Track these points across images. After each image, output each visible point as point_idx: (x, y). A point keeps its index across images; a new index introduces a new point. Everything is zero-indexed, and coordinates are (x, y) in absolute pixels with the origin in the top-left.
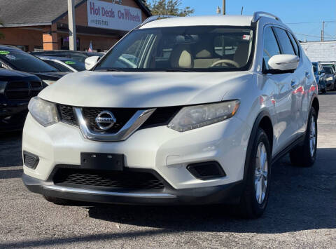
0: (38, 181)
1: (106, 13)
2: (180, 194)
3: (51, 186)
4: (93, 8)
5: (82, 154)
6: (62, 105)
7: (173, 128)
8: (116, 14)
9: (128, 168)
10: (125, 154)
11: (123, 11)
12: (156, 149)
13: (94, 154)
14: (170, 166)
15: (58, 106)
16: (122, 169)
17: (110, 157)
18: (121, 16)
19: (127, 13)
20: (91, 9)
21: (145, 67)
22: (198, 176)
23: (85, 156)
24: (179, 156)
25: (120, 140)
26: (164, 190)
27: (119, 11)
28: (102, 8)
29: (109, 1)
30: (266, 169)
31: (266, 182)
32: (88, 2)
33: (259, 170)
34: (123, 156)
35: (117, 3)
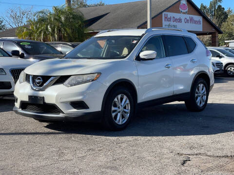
0: (17, 108)
1: (176, 20)
2: (67, 115)
3: (20, 111)
4: (167, 18)
5: (29, 96)
7: (66, 85)
8: (183, 20)
9: (45, 103)
11: (188, 18)
13: (33, 96)
14: (62, 102)
16: (42, 103)
17: (39, 98)
18: (187, 21)
19: (191, 19)
20: (165, 18)
22: (75, 108)
25: (43, 90)
27: (186, 18)
28: (173, 17)
29: (179, 12)
30: (129, 108)
31: (128, 114)
32: (163, 13)
33: (119, 108)
34: (43, 97)
35: (184, 13)
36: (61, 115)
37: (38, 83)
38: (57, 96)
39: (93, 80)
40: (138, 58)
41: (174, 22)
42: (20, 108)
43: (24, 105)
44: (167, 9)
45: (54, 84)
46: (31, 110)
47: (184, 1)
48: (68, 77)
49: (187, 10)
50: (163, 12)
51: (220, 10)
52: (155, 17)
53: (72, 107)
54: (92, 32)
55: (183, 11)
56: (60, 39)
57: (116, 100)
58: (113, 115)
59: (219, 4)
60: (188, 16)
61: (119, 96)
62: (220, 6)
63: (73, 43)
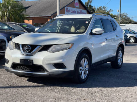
0: (8, 68)
2: (50, 73)
3: (12, 70)
6: (17, 43)
7: (49, 52)
8: (76, 12)
9: (34, 64)
10: (33, 60)
11: (79, 11)
12: (43, 58)
13: (24, 59)
14: (47, 64)
15: (16, 44)
16: (32, 65)
17: (28, 60)
18: (78, 13)
19: (81, 12)
20: (67, 10)
21: (58, 32)
22: (57, 68)
23: (21, 60)
24: (50, 61)
25: (32, 55)
26: (45, 72)
28: (71, 10)
29: (74, 7)
30: (88, 68)
31: (87, 72)
32: (66, 8)
33: (83, 67)
34: (32, 60)
35: (77, 8)
36: (46, 73)
37: (27, 50)
38: (44, 60)
39: (69, 49)
40: (91, 34)
41: (71, 12)
42: (11, 68)
43: (15, 66)
44: (68, 5)
45: (40, 51)
46: (20, 69)
47: (77, 1)
48: (51, 46)
49: (78, 6)
50: (65, 6)
51: (91, 8)
52: (61, 9)
53: (54, 67)
54: (28, 17)
55: (76, 7)
56: (8, 20)
57: (81, 62)
58: (80, 72)
59: (90, 4)
60: (79, 10)
61: (83, 60)
62: (90, 6)
63: (20, 23)
